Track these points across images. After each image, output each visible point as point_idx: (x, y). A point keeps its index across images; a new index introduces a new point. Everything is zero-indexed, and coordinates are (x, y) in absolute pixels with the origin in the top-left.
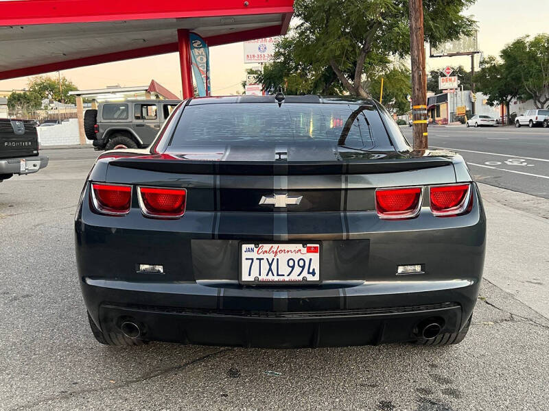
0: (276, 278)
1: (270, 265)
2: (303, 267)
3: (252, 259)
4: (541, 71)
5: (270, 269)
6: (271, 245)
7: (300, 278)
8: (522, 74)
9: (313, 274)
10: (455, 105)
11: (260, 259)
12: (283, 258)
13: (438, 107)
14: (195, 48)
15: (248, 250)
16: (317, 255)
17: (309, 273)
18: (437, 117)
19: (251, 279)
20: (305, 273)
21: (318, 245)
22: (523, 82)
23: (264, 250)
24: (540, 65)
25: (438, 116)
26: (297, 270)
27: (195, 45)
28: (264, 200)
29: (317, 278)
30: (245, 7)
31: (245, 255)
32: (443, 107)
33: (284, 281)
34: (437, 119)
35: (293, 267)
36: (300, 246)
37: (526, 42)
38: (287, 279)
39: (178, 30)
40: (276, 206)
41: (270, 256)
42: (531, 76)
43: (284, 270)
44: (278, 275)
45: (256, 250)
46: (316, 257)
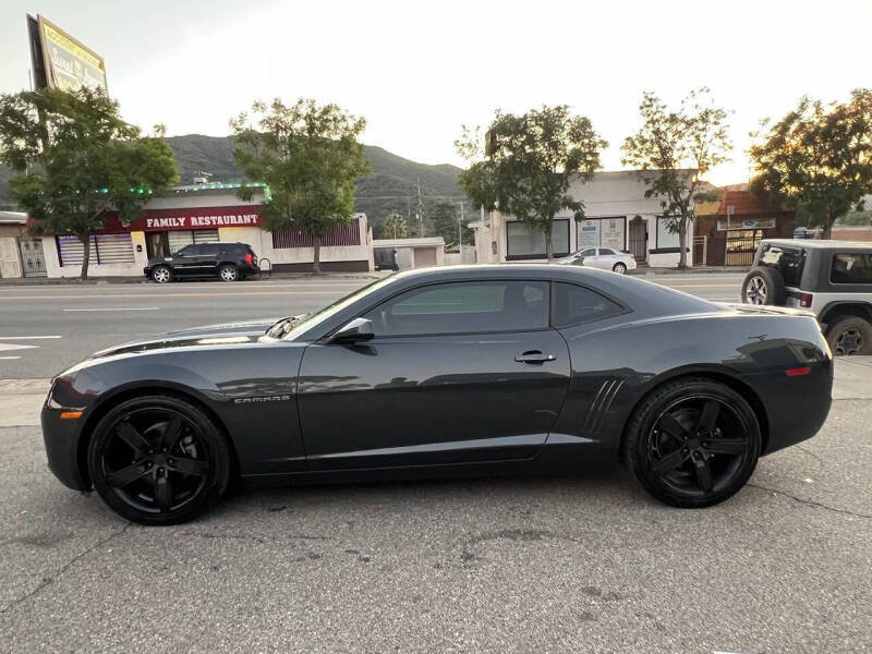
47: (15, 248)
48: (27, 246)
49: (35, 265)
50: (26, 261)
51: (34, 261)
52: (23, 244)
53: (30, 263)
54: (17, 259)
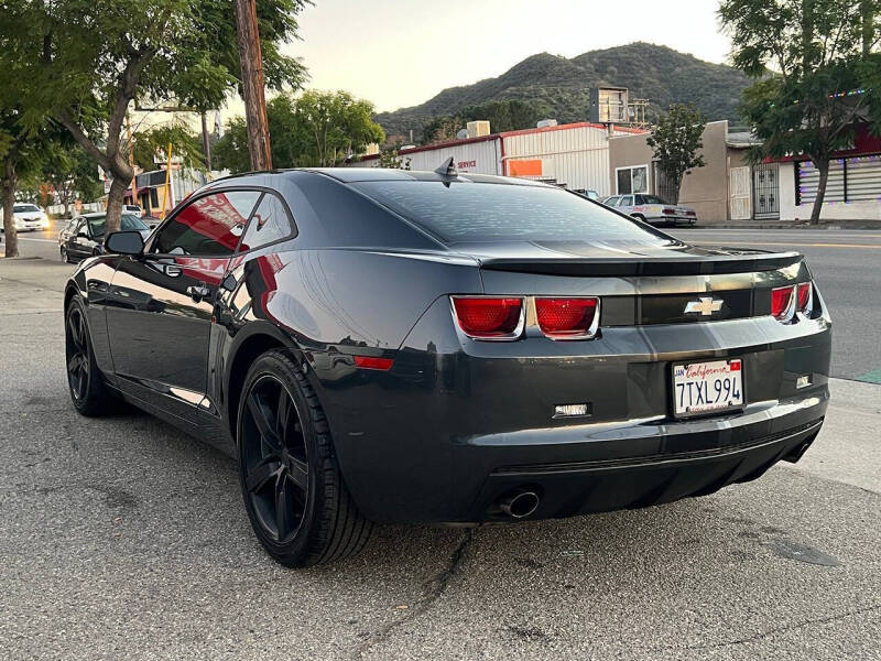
0: (705, 407)
1: (700, 390)
2: (728, 389)
3: (683, 385)
4: (316, 144)
5: (700, 396)
6: (698, 365)
7: (727, 404)
8: (291, 147)
9: (738, 396)
10: (182, 189)
11: (690, 384)
12: (711, 379)
13: (154, 192)
15: (679, 373)
16: (739, 372)
17: (734, 396)
18: (153, 207)
19: (683, 410)
20: (730, 397)
21: (739, 361)
22: (291, 160)
23: (693, 371)
24: (314, 135)
25: (155, 205)
26: (724, 393)
28: (691, 307)
29: (739, 402)
31: (676, 380)
32: (161, 191)
33: (712, 409)
34: (152, 210)
35: (719, 390)
36: (723, 363)
37: (291, 99)
38: (714, 405)
40: (703, 314)
41: (699, 379)
42: (303, 150)
43: (713, 395)
44: (707, 402)
45: (685, 371)
46: (737, 374)
47: (749, 181)
48: (762, 177)
49: (768, 203)
50: (758, 197)
51: (767, 198)
52: (757, 174)
53: (762, 200)
54: (748, 195)
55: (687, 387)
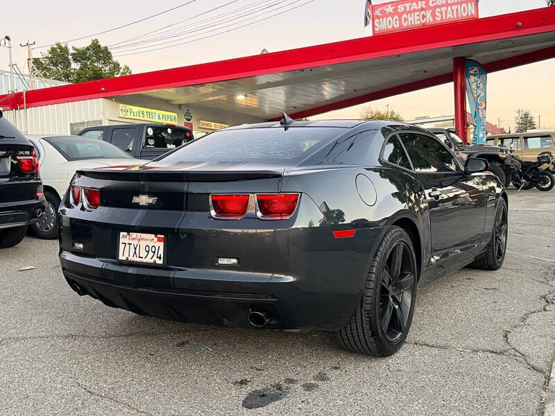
0: (138, 260)
1: (135, 249)
2: (154, 252)
3: (125, 244)
5: (135, 253)
6: (136, 234)
7: (152, 261)
9: (160, 258)
11: (130, 244)
12: (143, 244)
14: (472, 74)
15: (124, 237)
16: (163, 243)
17: (157, 257)
19: (124, 258)
20: (155, 258)
21: (163, 236)
23: (132, 237)
26: (151, 254)
27: (471, 72)
28: (135, 200)
29: (161, 262)
30: (518, 28)
31: (122, 240)
33: (142, 262)
35: (148, 252)
36: (153, 236)
38: (145, 261)
39: (454, 59)
40: (141, 204)
41: (135, 242)
43: (143, 254)
44: (139, 257)
45: (128, 237)
46: (161, 245)
55: (127, 246)
